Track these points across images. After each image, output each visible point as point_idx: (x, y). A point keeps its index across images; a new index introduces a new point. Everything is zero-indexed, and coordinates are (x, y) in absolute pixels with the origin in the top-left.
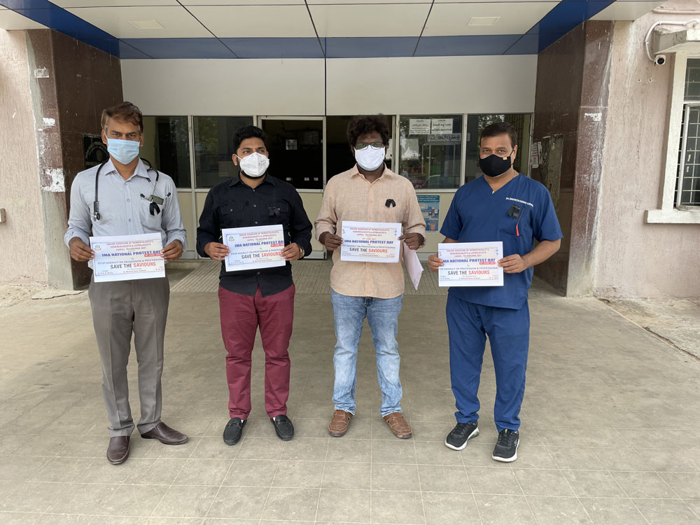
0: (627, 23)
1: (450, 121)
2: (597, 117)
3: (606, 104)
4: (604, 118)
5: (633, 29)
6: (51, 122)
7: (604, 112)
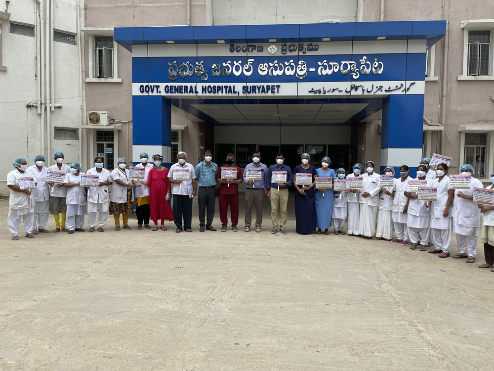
0: (370, 122)
1: (322, 147)
2: (363, 149)
3: (365, 145)
4: (365, 149)
5: (373, 124)
6: (202, 148)
7: (365, 147)
